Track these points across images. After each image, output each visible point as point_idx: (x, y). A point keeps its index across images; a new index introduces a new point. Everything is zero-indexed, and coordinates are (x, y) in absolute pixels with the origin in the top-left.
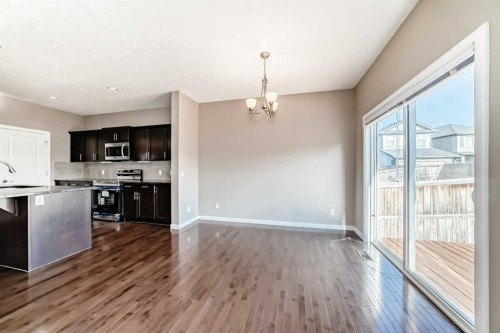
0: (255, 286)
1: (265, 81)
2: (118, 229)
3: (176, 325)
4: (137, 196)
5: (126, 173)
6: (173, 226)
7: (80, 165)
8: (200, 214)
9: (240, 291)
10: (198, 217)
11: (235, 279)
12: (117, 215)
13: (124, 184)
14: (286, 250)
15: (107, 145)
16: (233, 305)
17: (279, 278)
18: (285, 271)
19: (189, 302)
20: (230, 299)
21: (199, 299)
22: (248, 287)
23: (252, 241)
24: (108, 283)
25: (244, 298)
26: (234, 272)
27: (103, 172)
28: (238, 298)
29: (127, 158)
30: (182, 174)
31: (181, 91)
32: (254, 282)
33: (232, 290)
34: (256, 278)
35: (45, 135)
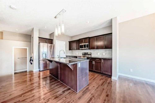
5: (85, 54)
6: (113, 78)
13: (88, 58)
15: (80, 44)
27: (77, 53)
29: (88, 48)
35: (64, 43)
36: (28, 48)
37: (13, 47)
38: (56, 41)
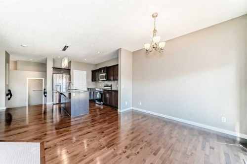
0: (138, 153)
1: (155, 31)
2: (102, 108)
3: (93, 155)
4: (107, 95)
5: (106, 86)
6: (119, 110)
7: (94, 83)
8: (132, 106)
9: (129, 152)
10: (132, 108)
11: (130, 144)
12: (102, 102)
13: (104, 90)
14: (171, 138)
15: (100, 75)
16: (120, 158)
17: (155, 154)
18: (162, 151)
19: (104, 147)
20: (120, 154)
21: (108, 148)
22: (134, 151)
23: (152, 126)
24: (85, 128)
25: (128, 157)
26: (132, 140)
28: (125, 155)
29: (106, 79)
30: (123, 86)
31: (122, 47)
32: (139, 150)
33: (124, 150)
34: (141, 148)
35: (85, 72)
36: (43, 79)
37: (27, 78)
38: (74, 71)
